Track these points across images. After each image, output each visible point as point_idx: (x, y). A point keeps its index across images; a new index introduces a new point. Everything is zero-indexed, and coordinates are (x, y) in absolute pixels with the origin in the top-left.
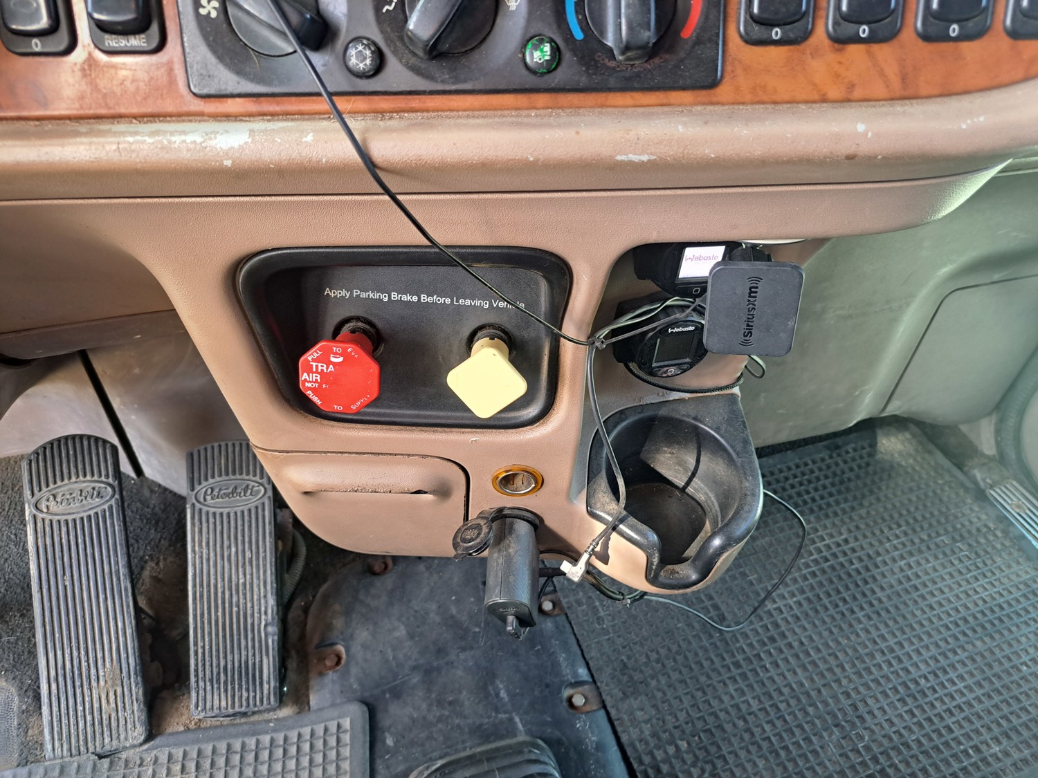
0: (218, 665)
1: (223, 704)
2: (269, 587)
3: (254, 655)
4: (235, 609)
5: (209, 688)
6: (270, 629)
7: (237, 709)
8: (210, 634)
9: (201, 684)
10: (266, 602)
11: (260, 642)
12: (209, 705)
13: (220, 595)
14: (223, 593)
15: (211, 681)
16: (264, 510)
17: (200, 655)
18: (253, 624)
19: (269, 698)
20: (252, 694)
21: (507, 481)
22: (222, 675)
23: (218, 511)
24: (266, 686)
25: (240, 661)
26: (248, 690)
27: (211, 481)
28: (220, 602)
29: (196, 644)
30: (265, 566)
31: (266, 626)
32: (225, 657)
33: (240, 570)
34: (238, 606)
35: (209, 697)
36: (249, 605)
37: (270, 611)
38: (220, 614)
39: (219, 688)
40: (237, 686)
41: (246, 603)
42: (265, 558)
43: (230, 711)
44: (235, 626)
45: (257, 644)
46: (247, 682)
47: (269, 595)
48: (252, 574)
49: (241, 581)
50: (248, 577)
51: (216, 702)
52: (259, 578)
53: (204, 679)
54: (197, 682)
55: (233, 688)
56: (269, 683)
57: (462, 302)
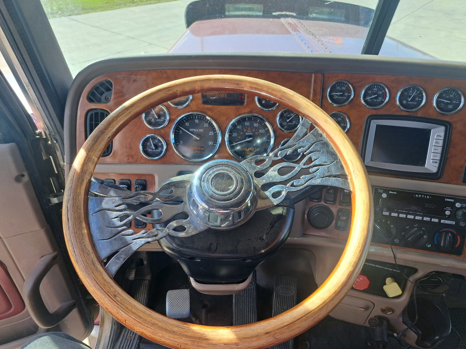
16: (294, 297)
23: (282, 295)
27: (281, 286)
57: (385, 268)
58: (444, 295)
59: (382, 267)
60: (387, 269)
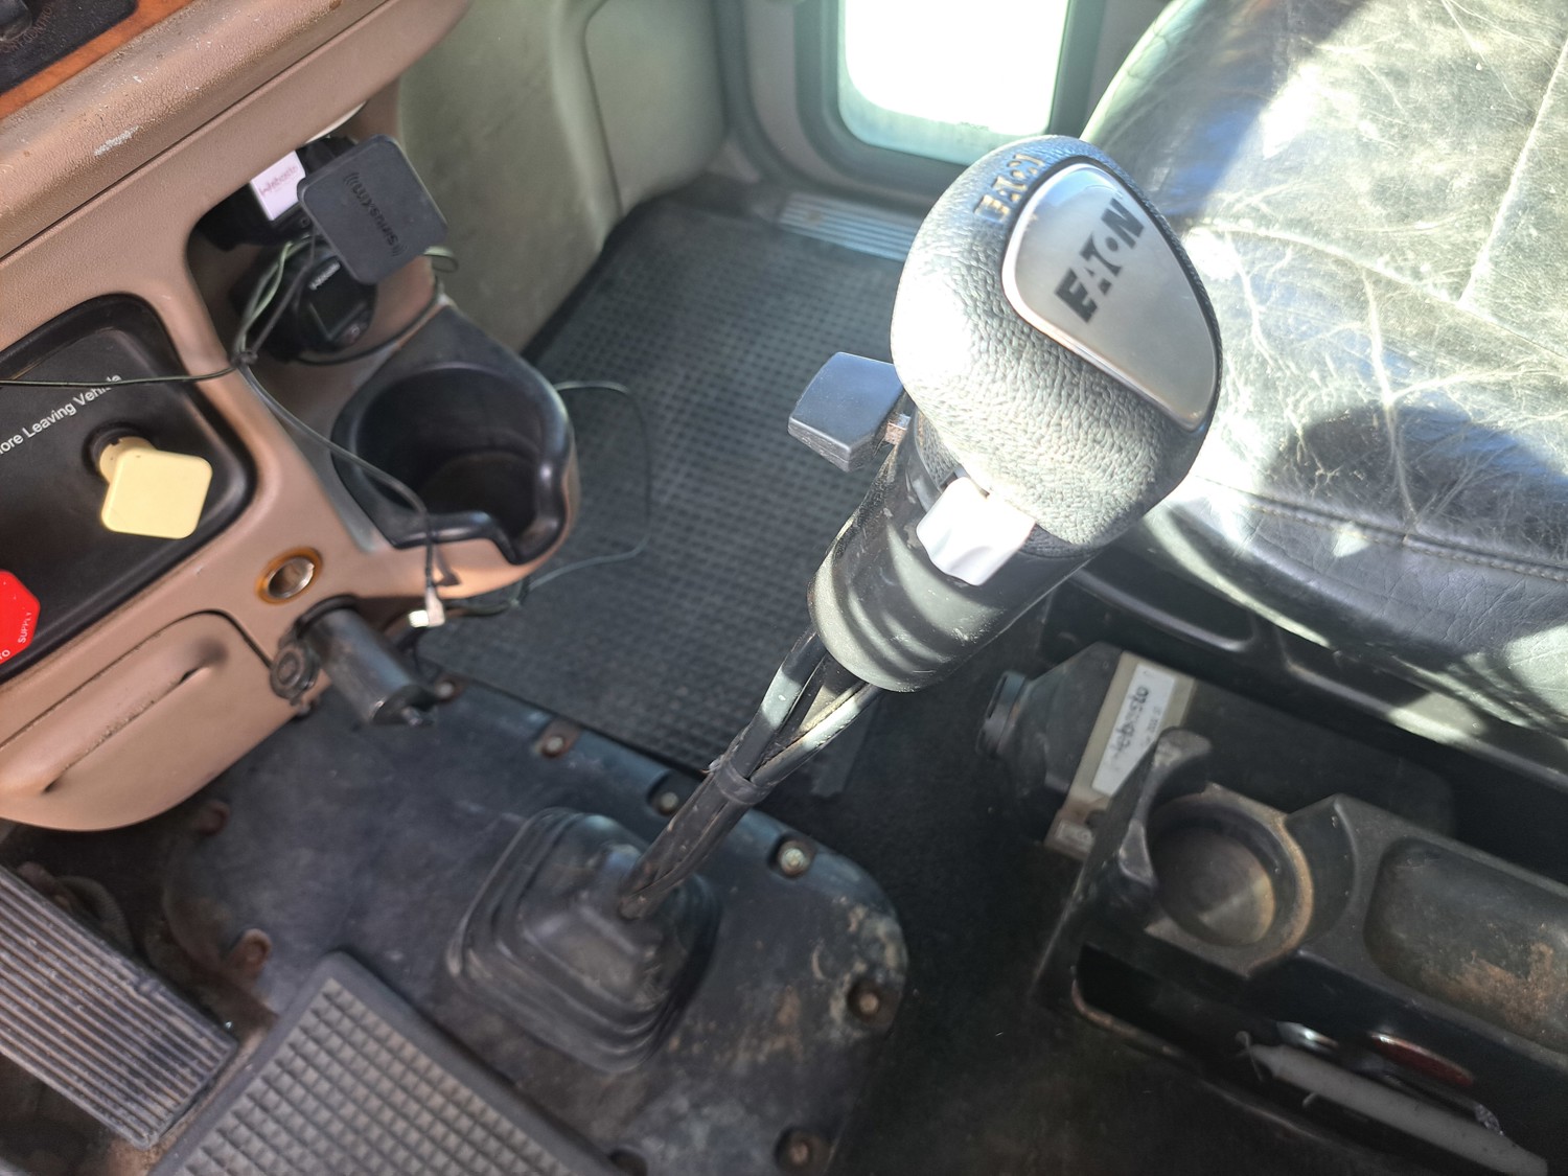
0: (121, 1077)
1: (169, 1103)
2: (97, 951)
3: (154, 1028)
4: (78, 1009)
5: (133, 1107)
6: (145, 987)
7: (191, 1092)
8: (74, 1059)
9: (119, 1112)
10: (111, 967)
11: (146, 1009)
12: (152, 1121)
13: (41, 1014)
14: (42, 1007)
15: (129, 1098)
17: (86, 1090)
18: (119, 1003)
19: (219, 1049)
20: (194, 1064)
21: (277, 587)
22: (137, 1081)
24: (203, 1042)
25: (144, 1049)
26: (184, 1065)
28: (48, 1019)
29: (67, 1085)
30: (66, 935)
31: (137, 989)
32: (120, 1062)
33: (38, 966)
34: (77, 1002)
35: (144, 1114)
36: (91, 989)
37: (125, 972)
38: (63, 1030)
39: (147, 1096)
40: (167, 1074)
41: (85, 991)
42: (57, 928)
43: (185, 1101)
44: (97, 1024)
45: (146, 1016)
46: (175, 1058)
47: (106, 957)
48: (59, 958)
49: (53, 976)
50: (57, 965)
51: (159, 1110)
52: (73, 954)
53: (117, 1105)
54: (112, 1115)
55: (165, 1080)
56: (202, 1035)
57: (37, 428)
58: (444, 300)
59: (18, 439)
60: (45, 423)
